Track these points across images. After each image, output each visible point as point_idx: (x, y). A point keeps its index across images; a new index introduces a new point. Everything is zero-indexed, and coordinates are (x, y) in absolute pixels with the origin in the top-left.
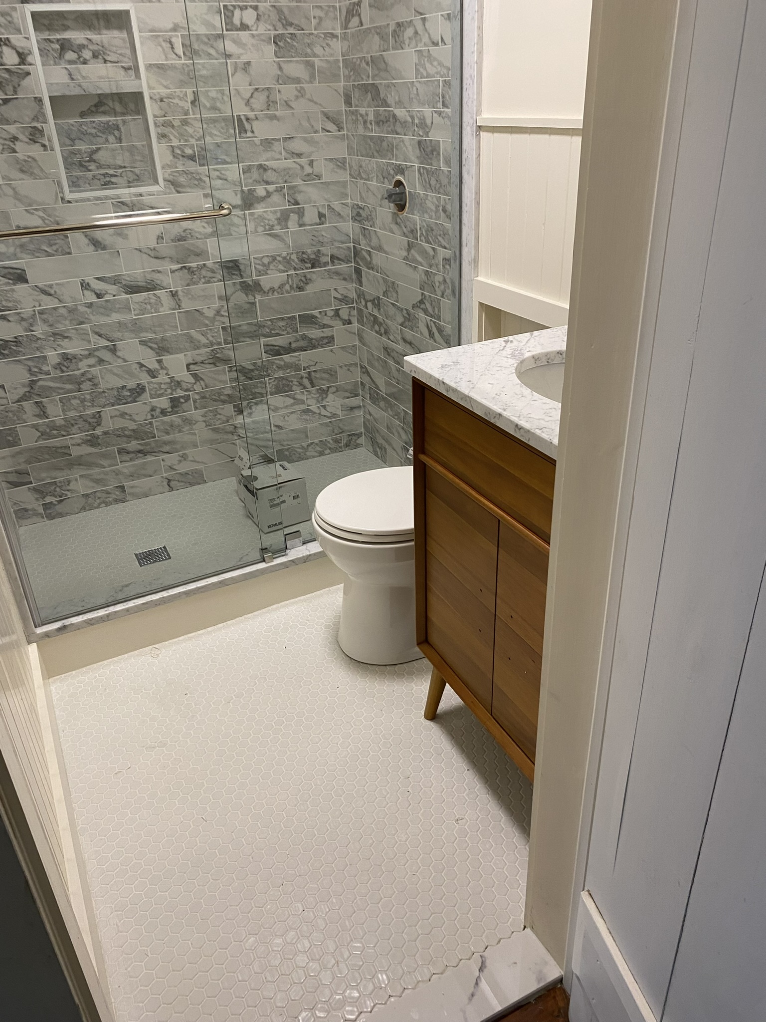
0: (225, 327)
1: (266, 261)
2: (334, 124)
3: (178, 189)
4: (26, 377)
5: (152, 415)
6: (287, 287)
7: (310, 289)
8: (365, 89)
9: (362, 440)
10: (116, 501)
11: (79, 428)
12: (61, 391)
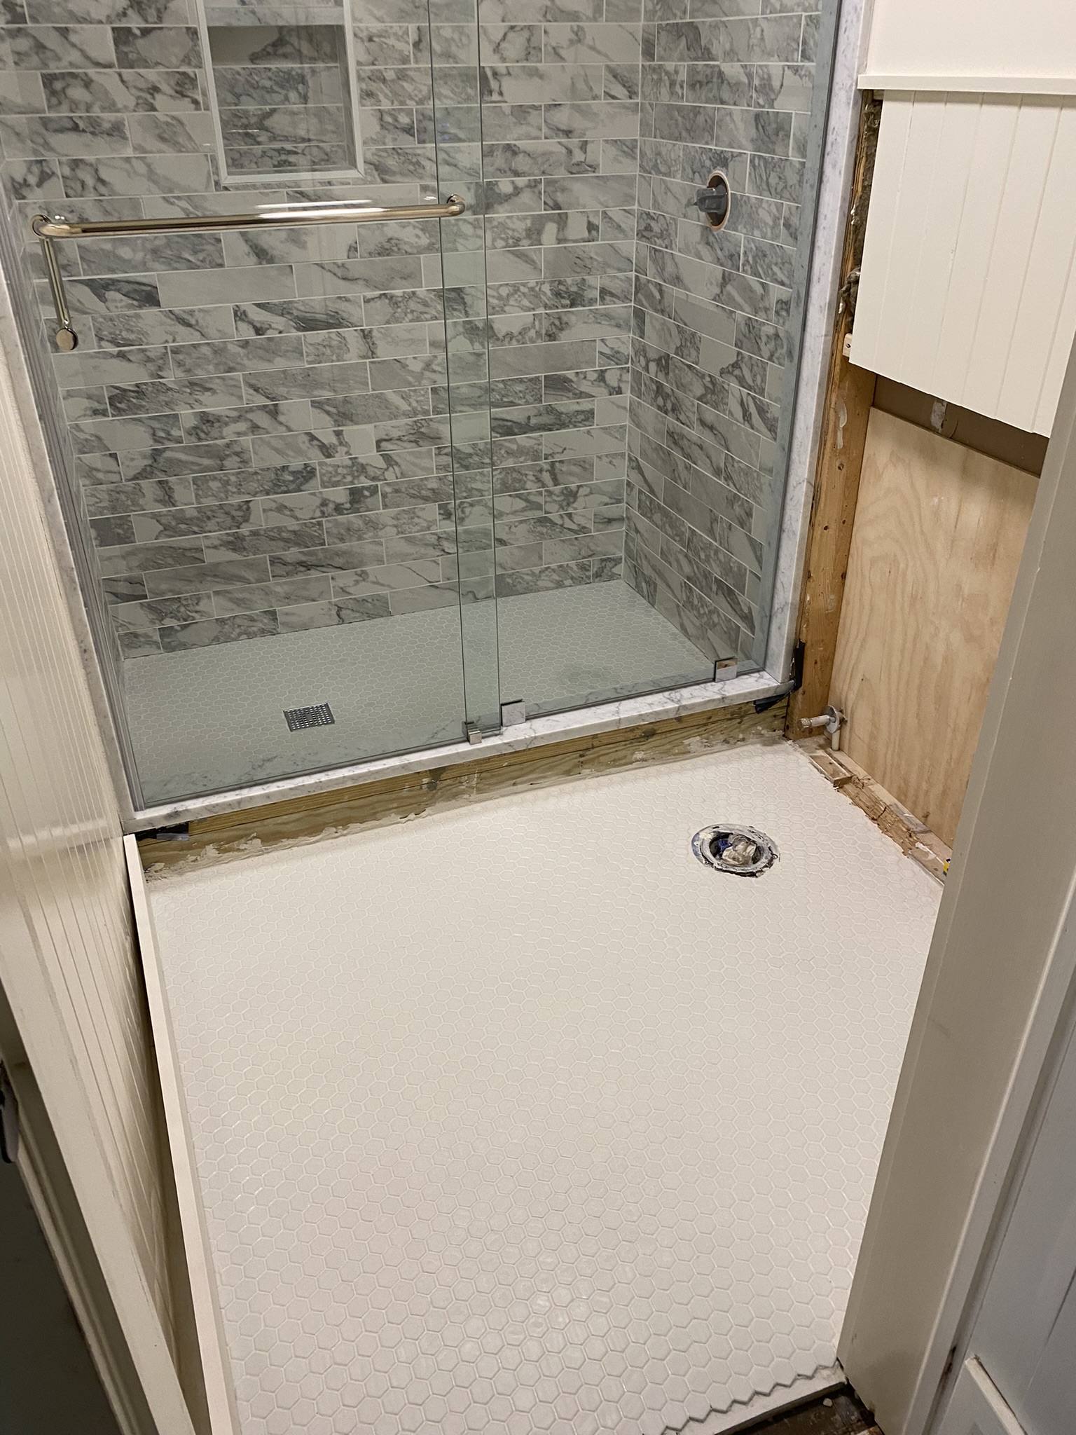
0: (436, 388)
1: (504, 292)
2: (624, 86)
3: (387, 177)
4: (148, 445)
5: (323, 513)
6: (532, 333)
7: (565, 338)
8: (677, 31)
9: (621, 569)
10: (263, 632)
11: (218, 523)
12: (196, 468)
